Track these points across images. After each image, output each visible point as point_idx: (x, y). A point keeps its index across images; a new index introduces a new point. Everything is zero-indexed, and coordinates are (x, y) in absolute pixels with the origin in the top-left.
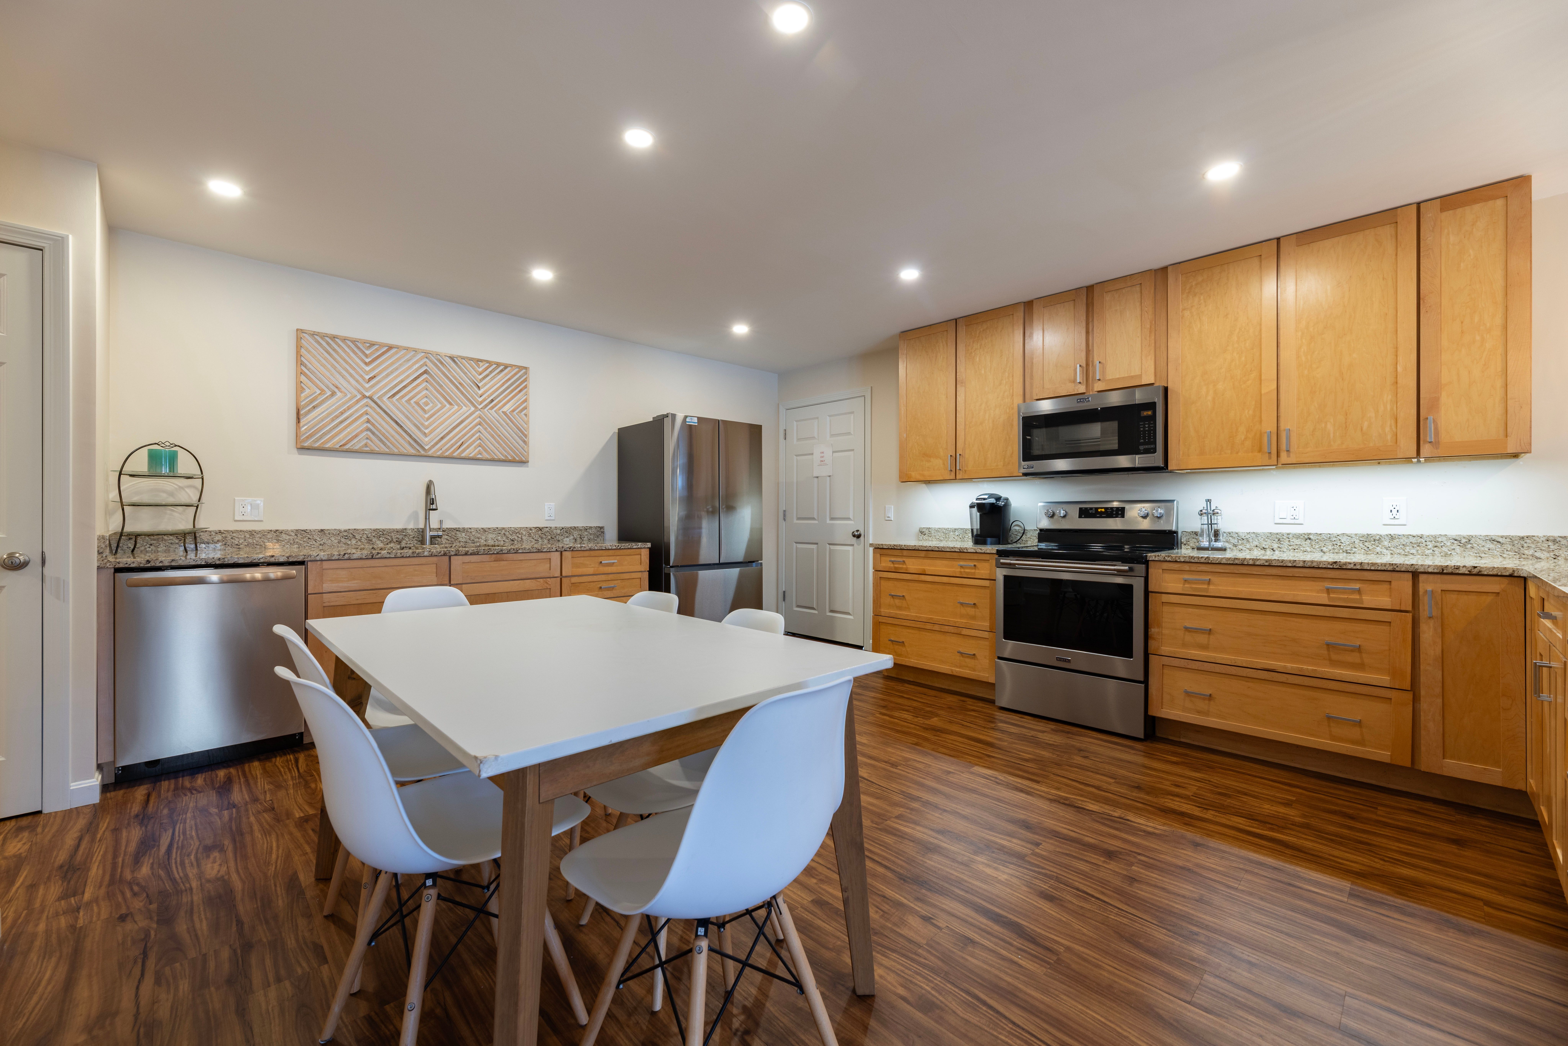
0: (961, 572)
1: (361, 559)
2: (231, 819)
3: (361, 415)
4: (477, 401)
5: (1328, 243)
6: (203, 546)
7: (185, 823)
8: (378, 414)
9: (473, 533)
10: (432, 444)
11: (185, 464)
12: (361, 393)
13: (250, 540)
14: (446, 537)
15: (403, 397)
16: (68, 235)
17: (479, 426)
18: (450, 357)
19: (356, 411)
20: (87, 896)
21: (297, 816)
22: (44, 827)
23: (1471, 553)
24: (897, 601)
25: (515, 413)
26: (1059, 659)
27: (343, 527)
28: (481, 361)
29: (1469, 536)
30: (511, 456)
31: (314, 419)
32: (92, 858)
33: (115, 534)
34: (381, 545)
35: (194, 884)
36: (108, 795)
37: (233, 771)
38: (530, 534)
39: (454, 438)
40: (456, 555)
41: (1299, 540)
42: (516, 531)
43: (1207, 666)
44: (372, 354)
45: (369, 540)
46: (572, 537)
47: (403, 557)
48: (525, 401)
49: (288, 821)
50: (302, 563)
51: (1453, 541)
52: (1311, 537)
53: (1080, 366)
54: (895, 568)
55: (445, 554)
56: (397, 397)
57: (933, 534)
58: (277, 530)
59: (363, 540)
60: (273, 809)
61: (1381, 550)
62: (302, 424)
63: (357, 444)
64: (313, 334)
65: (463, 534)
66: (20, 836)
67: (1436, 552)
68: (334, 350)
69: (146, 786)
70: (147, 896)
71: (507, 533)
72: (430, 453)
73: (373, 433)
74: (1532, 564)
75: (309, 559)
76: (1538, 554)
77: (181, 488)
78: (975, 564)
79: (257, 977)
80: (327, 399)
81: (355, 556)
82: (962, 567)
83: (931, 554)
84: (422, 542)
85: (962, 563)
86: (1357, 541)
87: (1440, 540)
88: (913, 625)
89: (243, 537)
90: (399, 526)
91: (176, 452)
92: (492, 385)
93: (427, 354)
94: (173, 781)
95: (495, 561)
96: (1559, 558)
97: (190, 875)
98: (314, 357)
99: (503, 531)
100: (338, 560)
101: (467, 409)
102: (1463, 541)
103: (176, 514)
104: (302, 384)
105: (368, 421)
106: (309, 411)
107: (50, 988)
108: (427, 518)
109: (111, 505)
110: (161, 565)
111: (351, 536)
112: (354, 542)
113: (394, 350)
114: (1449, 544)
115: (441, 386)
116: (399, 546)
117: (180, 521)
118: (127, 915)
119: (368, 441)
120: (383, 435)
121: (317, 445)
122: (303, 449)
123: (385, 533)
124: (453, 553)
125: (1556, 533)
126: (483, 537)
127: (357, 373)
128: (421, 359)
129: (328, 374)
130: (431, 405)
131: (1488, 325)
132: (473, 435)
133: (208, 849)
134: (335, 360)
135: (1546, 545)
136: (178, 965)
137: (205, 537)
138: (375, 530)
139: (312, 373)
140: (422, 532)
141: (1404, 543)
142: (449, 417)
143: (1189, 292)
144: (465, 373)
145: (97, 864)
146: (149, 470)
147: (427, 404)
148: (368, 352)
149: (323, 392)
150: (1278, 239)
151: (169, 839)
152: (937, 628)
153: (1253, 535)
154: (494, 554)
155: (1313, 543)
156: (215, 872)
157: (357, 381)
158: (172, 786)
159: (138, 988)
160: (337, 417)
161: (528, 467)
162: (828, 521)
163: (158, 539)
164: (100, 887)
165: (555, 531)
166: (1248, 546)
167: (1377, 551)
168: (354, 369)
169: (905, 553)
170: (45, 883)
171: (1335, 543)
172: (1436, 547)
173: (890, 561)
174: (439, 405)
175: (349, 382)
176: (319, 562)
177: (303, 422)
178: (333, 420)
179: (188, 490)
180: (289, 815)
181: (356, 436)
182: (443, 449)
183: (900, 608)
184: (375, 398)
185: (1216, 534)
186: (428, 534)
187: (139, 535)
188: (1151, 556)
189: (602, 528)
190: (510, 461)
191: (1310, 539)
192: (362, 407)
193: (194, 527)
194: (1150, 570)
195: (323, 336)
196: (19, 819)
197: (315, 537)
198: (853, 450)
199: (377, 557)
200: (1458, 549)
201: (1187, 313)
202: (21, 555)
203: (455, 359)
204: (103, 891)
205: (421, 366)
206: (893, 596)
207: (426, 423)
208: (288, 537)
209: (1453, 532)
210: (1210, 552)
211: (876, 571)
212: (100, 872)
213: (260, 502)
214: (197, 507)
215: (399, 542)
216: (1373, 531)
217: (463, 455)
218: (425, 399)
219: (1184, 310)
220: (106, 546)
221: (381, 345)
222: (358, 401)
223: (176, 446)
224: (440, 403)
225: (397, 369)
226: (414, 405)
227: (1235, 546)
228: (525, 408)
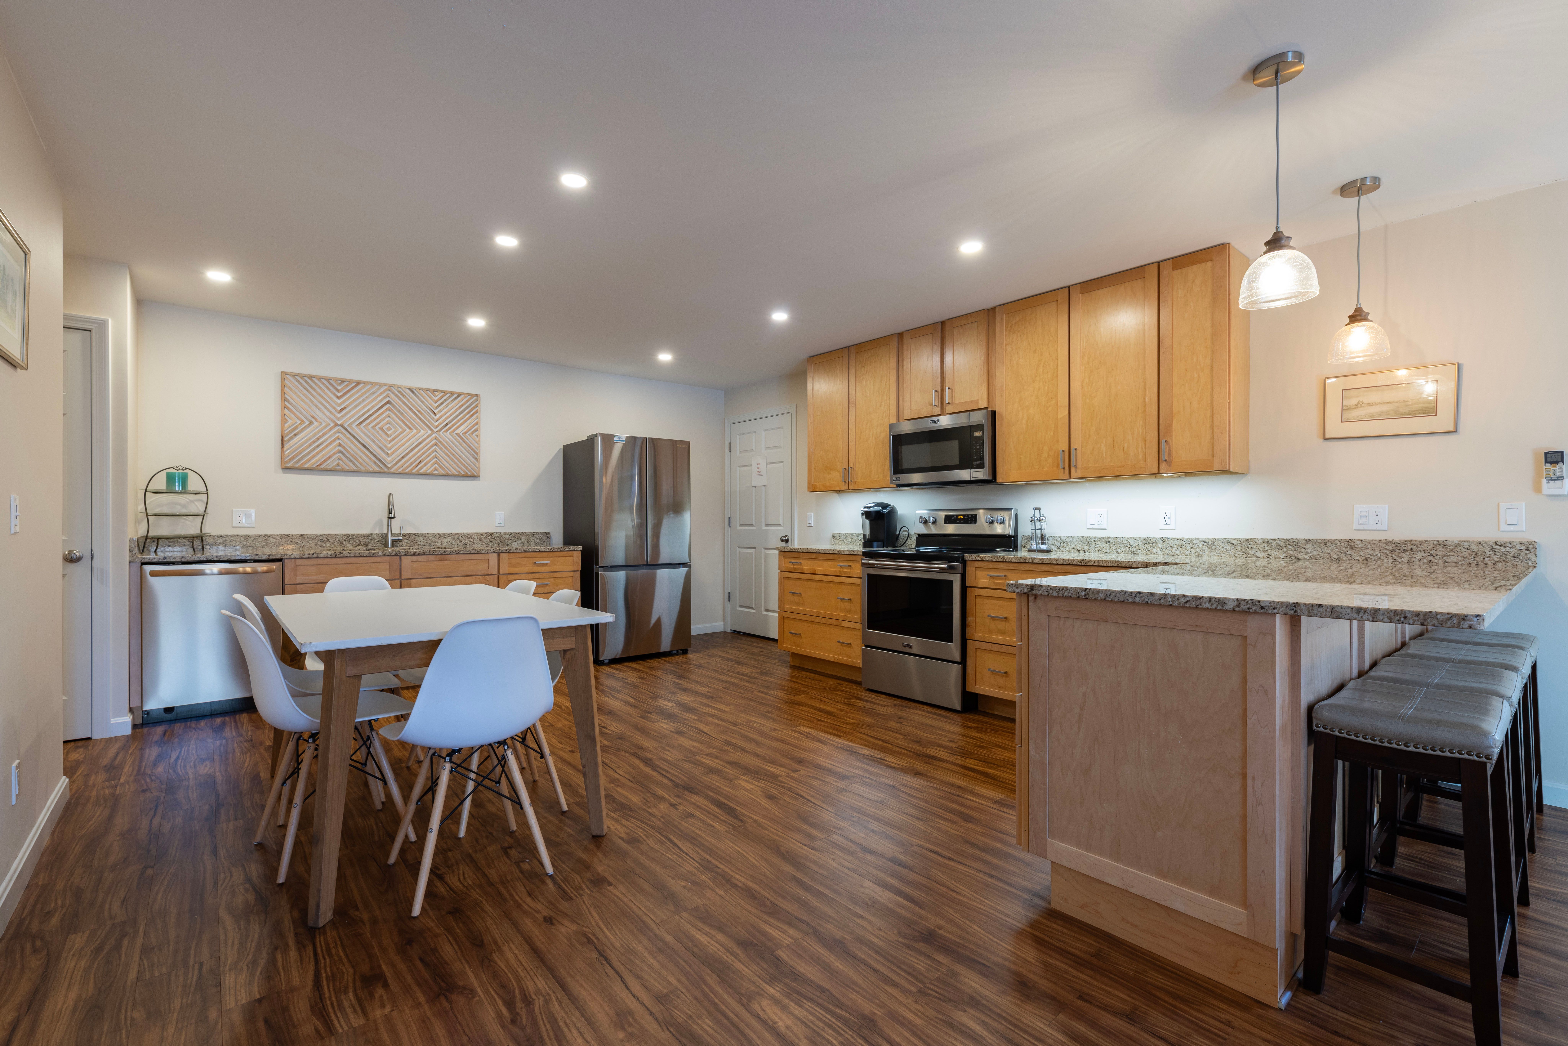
0: (840, 571)
1: (327, 557)
2: (221, 745)
3: (334, 440)
4: (433, 425)
5: (1101, 292)
6: (208, 547)
7: (189, 746)
8: (348, 438)
9: (430, 538)
10: (394, 462)
11: (194, 483)
12: (334, 422)
13: (244, 543)
14: (407, 541)
15: (369, 424)
16: (108, 320)
17: (435, 447)
18: (410, 389)
19: (330, 437)
20: (122, 780)
21: (267, 744)
22: (93, 747)
23: (1215, 553)
24: (796, 598)
25: (467, 434)
26: (905, 645)
27: (319, 532)
28: (437, 391)
29: (1213, 539)
30: (464, 472)
31: (295, 444)
32: (125, 762)
33: (142, 537)
34: (351, 547)
35: (191, 777)
36: (137, 730)
37: (227, 719)
38: (481, 538)
39: (413, 457)
40: (405, 555)
41: (1102, 543)
42: (469, 536)
43: (1004, 649)
44: (343, 389)
45: (341, 544)
46: (520, 542)
47: (361, 556)
48: (477, 424)
49: (260, 747)
50: (280, 560)
51: (1203, 543)
52: (1110, 540)
53: (935, 391)
54: (795, 568)
55: (396, 555)
56: (364, 424)
57: (842, 539)
58: (266, 535)
59: (335, 543)
60: (252, 740)
61: (1156, 551)
62: (285, 449)
63: (330, 464)
64: (294, 375)
65: (422, 539)
66: (78, 751)
67: (1192, 553)
68: (312, 387)
69: (164, 726)
70: (160, 781)
71: (460, 538)
72: (392, 470)
73: (344, 455)
74: (1254, 562)
75: (285, 557)
76: (1258, 554)
77: (192, 502)
78: (850, 564)
79: (223, 817)
80: (305, 428)
81: (322, 555)
82: (841, 567)
83: (820, 556)
84: (386, 545)
85: (841, 564)
86: (1141, 544)
87: (1195, 542)
88: (807, 619)
89: (239, 540)
90: (366, 532)
91: (187, 474)
92: (448, 410)
93: (390, 387)
94: (183, 724)
95: (439, 560)
96: (1271, 557)
97: (189, 772)
98: (295, 393)
99: (457, 536)
100: (308, 558)
101: (424, 432)
102: (1210, 543)
103: (188, 522)
104: (286, 417)
105: (340, 445)
106: (291, 438)
107: (99, 819)
108: (389, 525)
109: (140, 515)
110: (174, 560)
111: (326, 539)
112: (328, 544)
113: (361, 385)
114: (1200, 546)
115: (402, 414)
116: (365, 548)
117: (191, 527)
118: (147, 790)
119: (340, 461)
120: (353, 456)
121: (297, 465)
122: (286, 469)
123: (354, 537)
124: (403, 554)
125: (1269, 536)
126: (439, 541)
127: (331, 405)
128: (384, 391)
129: (307, 407)
130: (393, 430)
131: (1202, 365)
132: (430, 454)
133: (203, 761)
134: (312, 395)
135: (1263, 546)
136: (176, 812)
137: (209, 540)
138: (345, 535)
139: (294, 406)
140: (385, 537)
141: (1172, 545)
142: (409, 439)
143: (1010, 330)
144: (423, 402)
145: (128, 766)
146: (167, 488)
147: (389, 429)
148: (339, 388)
149: (302, 422)
150: (1069, 287)
151: (177, 755)
152: (823, 621)
153: (1071, 539)
154: (438, 554)
155: (1112, 545)
156: (205, 771)
157: (331, 412)
158: (183, 727)
159: (151, 820)
160: (314, 442)
161: (480, 480)
162: (764, 528)
163: (174, 542)
164: (131, 776)
165: (504, 536)
166: (1067, 549)
167: (1154, 552)
168: (328, 402)
169: (801, 555)
170: (95, 774)
171: (1126, 545)
172: (1192, 548)
173: (790, 562)
174: (401, 430)
175: (324, 413)
176: (293, 560)
177: (286, 447)
178: (310, 445)
179: (197, 503)
180: (261, 743)
181: (330, 457)
182: (404, 467)
183: (798, 604)
184: (346, 426)
185: (1042, 537)
186: (391, 538)
187: (161, 538)
188: (968, 556)
189: (547, 533)
190: (463, 476)
191: (1109, 542)
192: (335, 433)
193: (201, 532)
194: (967, 568)
195: (303, 376)
196: (76, 742)
197: (297, 541)
198: (782, 462)
199: (340, 556)
200: (1207, 550)
201: (1009, 348)
202: (77, 552)
203: (414, 390)
204: (132, 778)
205: (385, 398)
206: (793, 593)
207: (389, 445)
208: (275, 541)
209: (1204, 536)
210: (1037, 554)
211: (782, 571)
212: (131, 769)
213: (253, 512)
214: (203, 516)
215: (366, 545)
216: (1151, 535)
217: (421, 471)
218: (388, 425)
219: (1006, 345)
220: (135, 546)
221: (351, 382)
222: (331, 429)
223: (187, 469)
224: (401, 428)
225: (364, 401)
226: (378, 430)
227: (1059, 548)
228: (476, 430)
